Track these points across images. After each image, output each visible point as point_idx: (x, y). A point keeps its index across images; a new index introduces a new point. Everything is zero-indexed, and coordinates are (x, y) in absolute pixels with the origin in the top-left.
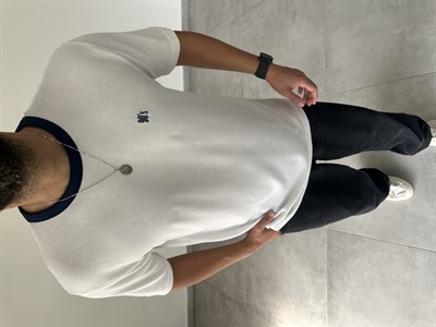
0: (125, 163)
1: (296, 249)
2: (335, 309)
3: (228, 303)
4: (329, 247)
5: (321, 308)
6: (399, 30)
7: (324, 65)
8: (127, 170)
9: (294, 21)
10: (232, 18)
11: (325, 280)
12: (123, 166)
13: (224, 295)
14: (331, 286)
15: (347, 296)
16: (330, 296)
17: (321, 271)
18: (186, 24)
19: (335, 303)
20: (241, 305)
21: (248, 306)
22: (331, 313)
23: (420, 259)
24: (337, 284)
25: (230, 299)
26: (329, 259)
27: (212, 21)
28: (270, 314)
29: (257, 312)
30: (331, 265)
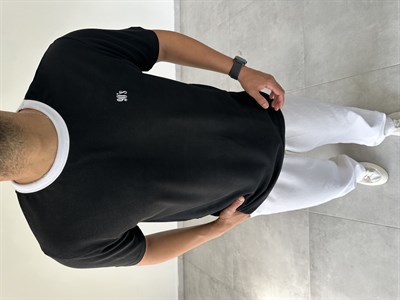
1: (280, 232)
2: (317, 290)
3: (216, 286)
4: (311, 229)
5: (304, 289)
6: (372, 26)
9: (275, 23)
11: (307, 261)
13: (212, 278)
14: (313, 267)
15: (329, 276)
16: (312, 277)
17: (304, 253)
19: (317, 283)
20: (228, 287)
21: (235, 288)
22: (314, 294)
24: (319, 265)
25: (218, 282)
26: (311, 241)
28: (256, 296)
29: (244, 295)
30: (313, 247)
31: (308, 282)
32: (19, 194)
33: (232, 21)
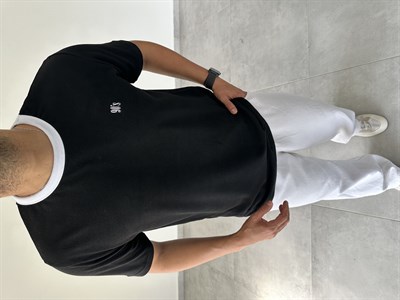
2: (319, 282)
3: (216, 276)
4: (313, 222)
5: (305, 281)
9: (278, 10)
10: (220, 10)
11: (309, 253)
14: (315, 260)
15: (331, 269)
16: (314, 269)
17: (305, 245)
19: (319, 275)
20: (229, 278)
21: (235, 279)
22: (315, 286)
25: (218, 272)
26: (313, 233)
28: (256, 287)
29: (244, 285)
30: (315, 239)
31: (309, 274)
32: (20, 206)
33: (233, 8)
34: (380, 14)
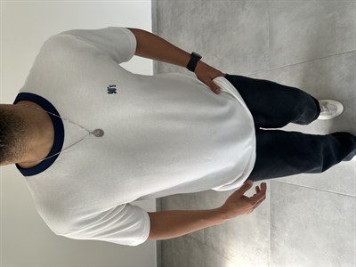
0: (98, 128)
2: (276, 246)
3: (189, 241)
5: (265, 245)
7: (268, 45)
8: (100, 133)
9: (243, 9)
10: (193, 7)
11: (268, 222)
12: (96, 130)
14: (273, 227)
15: (287, 235)
16: (272, 235)
17: (265, 214)
18: (155, 13)
19: (276, 240)
20: (200, 242)
21: (205, 243)
22: (273, 249)
23: (347, 204)
24: (278, 225)
27: (176, 10)
28: (223, 250)
29: (213, 249)
30: (273, 210)
31: (268, 239)
33: (204, 7)
34: (331, 15)
